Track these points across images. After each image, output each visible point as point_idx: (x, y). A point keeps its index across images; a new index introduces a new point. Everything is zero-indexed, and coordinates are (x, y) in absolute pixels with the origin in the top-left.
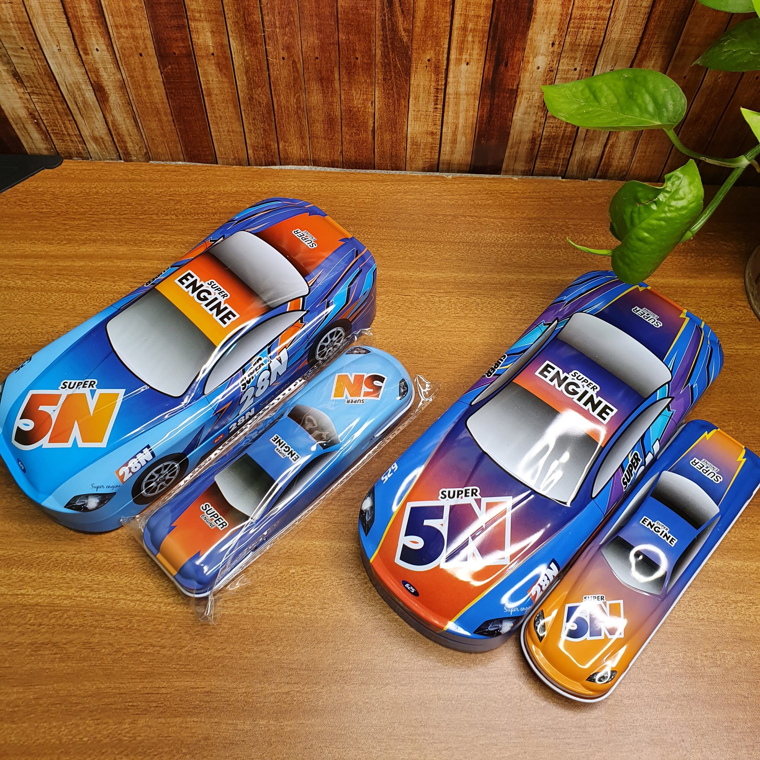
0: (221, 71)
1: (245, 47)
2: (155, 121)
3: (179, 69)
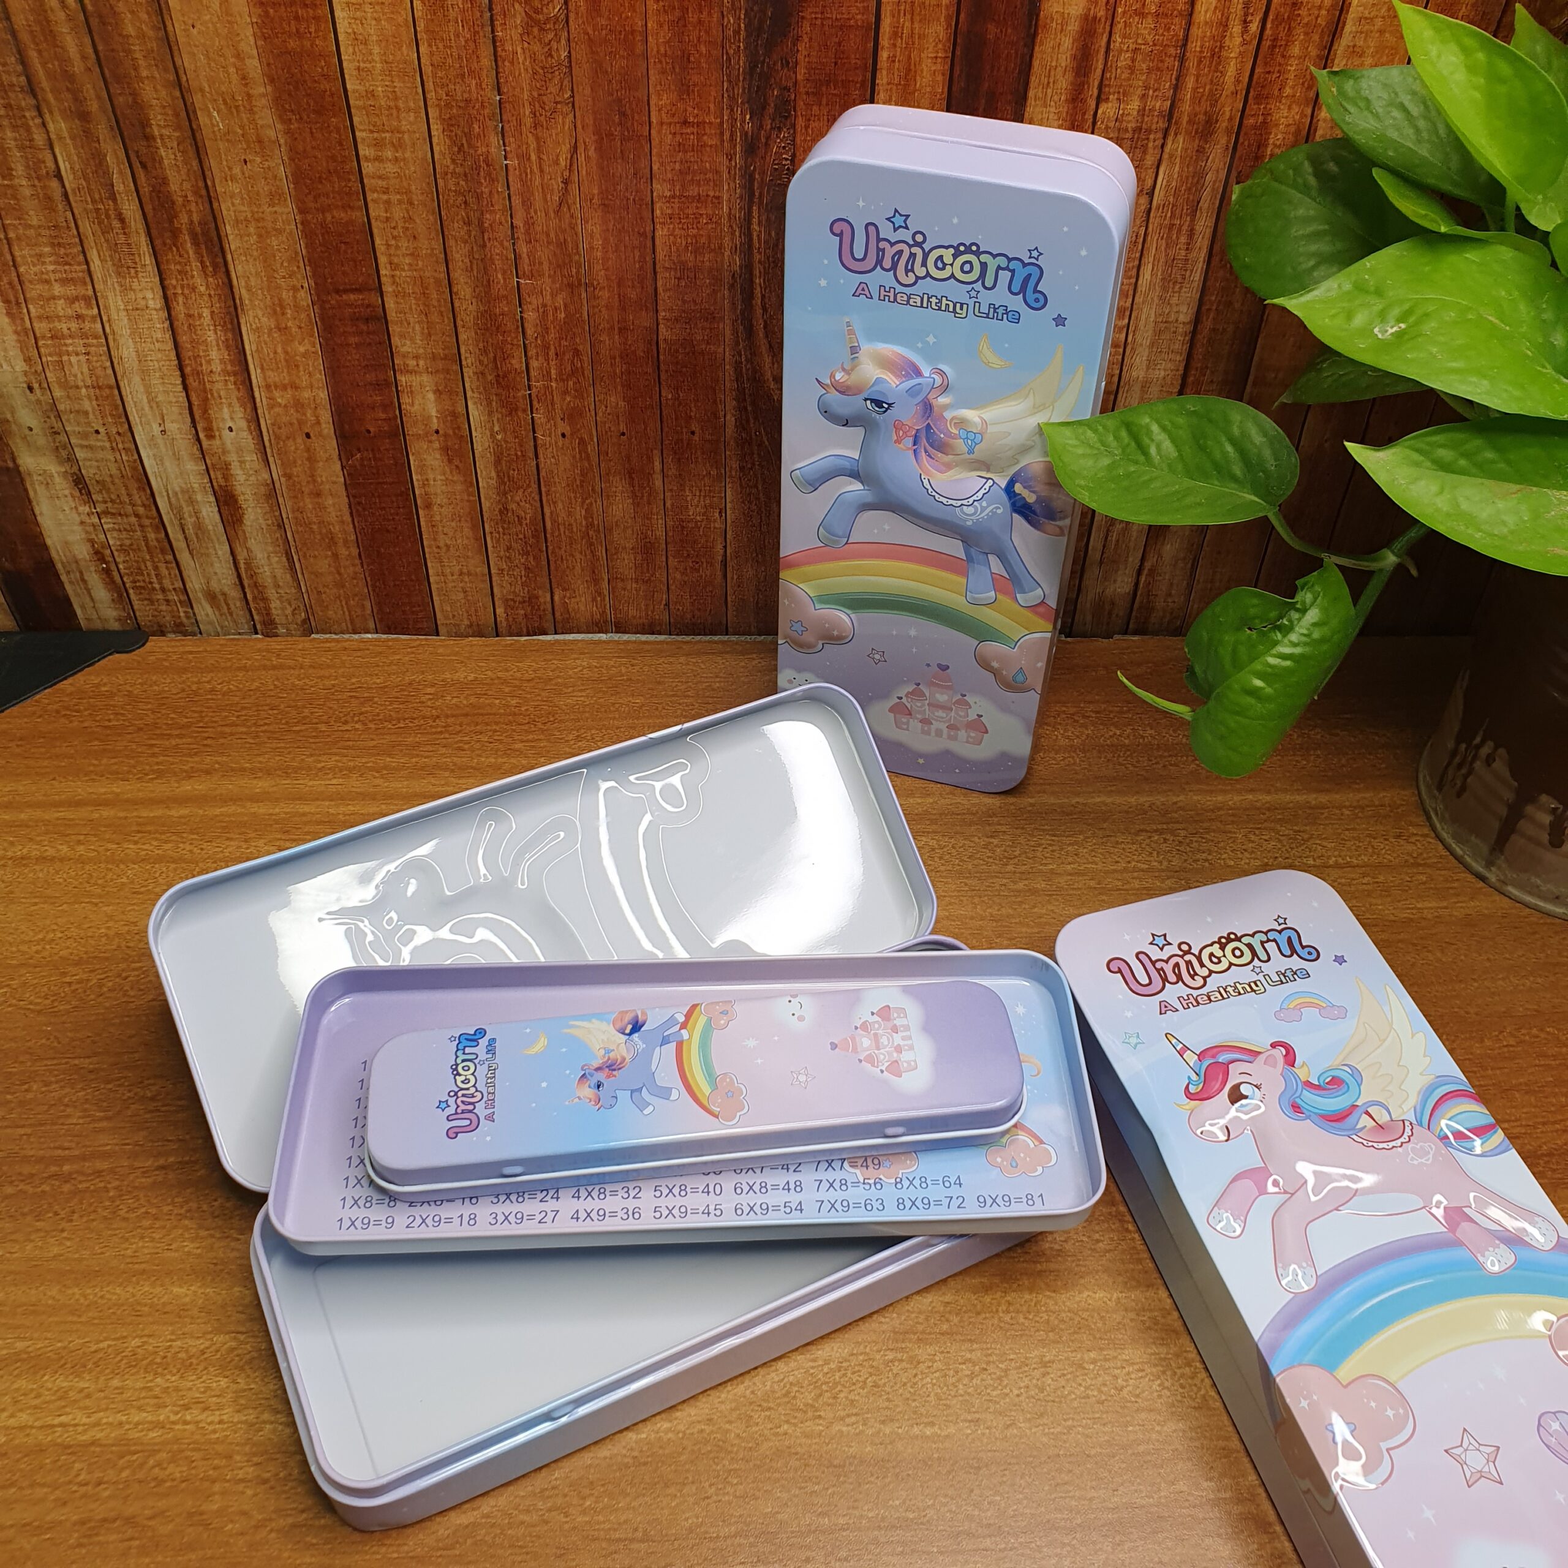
0: (450, 461)
1: (496, 416)
2: (326, 557)
3: (375, 459)
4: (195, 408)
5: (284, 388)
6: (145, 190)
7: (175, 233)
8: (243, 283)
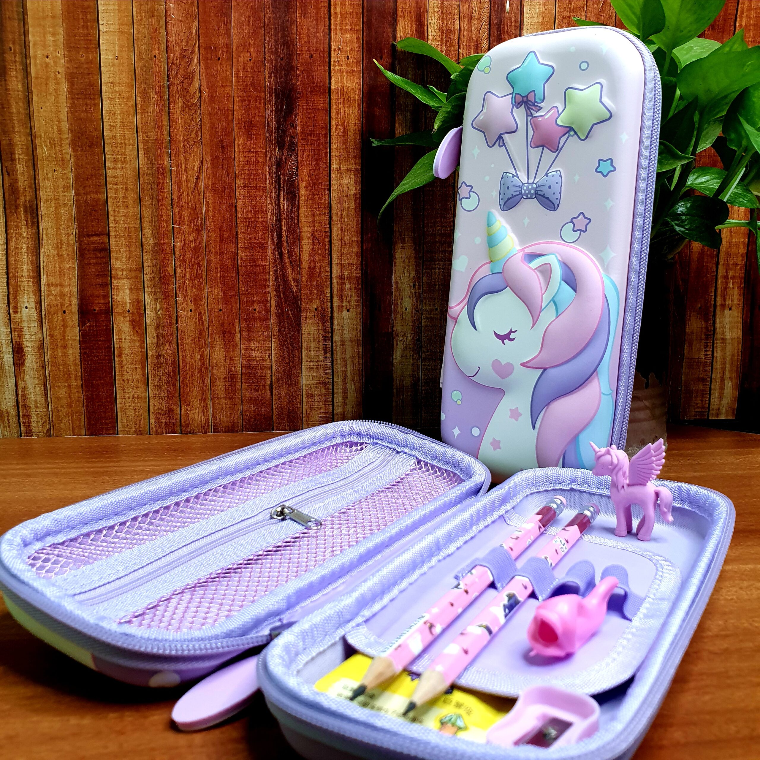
0: (134, 328)
1: (159, 301)
2: (65, 387)
3: (96, 325)
4: (11, 296)
5: (57, 285)
6: (7, 185)
7: (17, 207)
8: (45, 232)
